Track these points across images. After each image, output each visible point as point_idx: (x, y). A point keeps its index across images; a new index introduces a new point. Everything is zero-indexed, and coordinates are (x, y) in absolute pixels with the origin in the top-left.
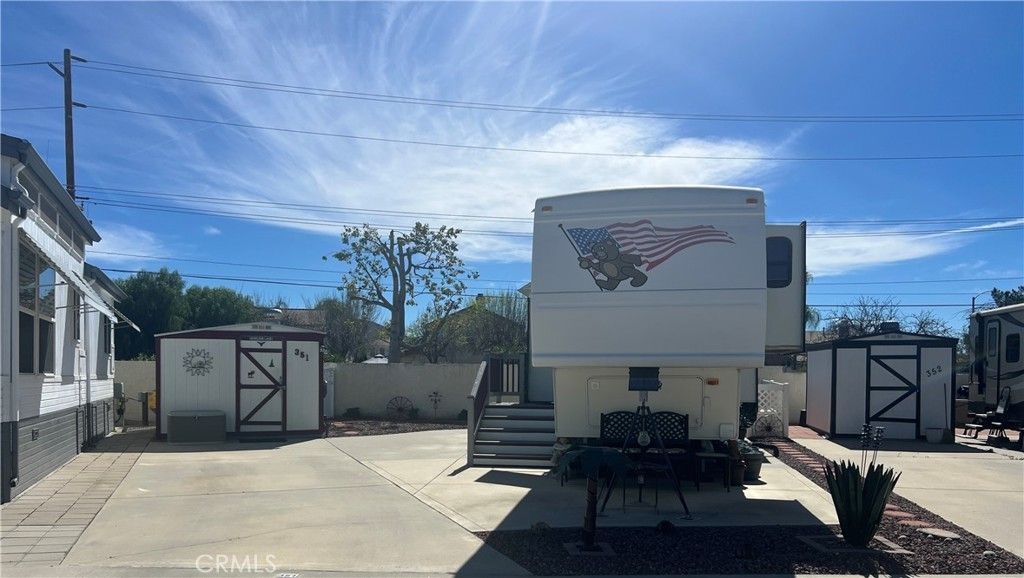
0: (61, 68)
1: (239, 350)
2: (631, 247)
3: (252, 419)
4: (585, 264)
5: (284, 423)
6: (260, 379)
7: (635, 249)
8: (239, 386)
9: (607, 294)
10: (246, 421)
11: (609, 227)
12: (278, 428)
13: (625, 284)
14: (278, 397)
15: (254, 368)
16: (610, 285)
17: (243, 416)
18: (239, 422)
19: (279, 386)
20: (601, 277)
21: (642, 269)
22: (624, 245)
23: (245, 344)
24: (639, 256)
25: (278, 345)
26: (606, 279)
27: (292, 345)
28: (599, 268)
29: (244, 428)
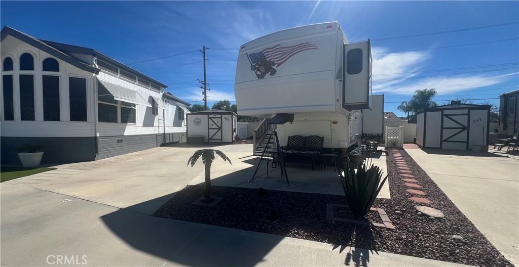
0: (203, 51)
1: (209, 118)
2: (270, 58)
3: (213, 138)
4: (253, 68)
5: (221, 139)
6: (215, 126)
7: (272, 58)
8: (209, 129)
9: (261, 80)
10: (211, 139)
11: (263, 51)
12: (220, 141)
13: (268, 75)
14: (220, 131)
15: (213, 123)
16: (261, 77)
17: (210, 137)
18: (209, 139)
19: (220, 128)
20: (259, 73)
21: (274, 67)
22: (268, 57)
23: (210, 116)
24: (274, 61)
25: (220, 116)
26: (260, 74)
27: (224, 116)
28: (258, 70)
29: (210, 141)
